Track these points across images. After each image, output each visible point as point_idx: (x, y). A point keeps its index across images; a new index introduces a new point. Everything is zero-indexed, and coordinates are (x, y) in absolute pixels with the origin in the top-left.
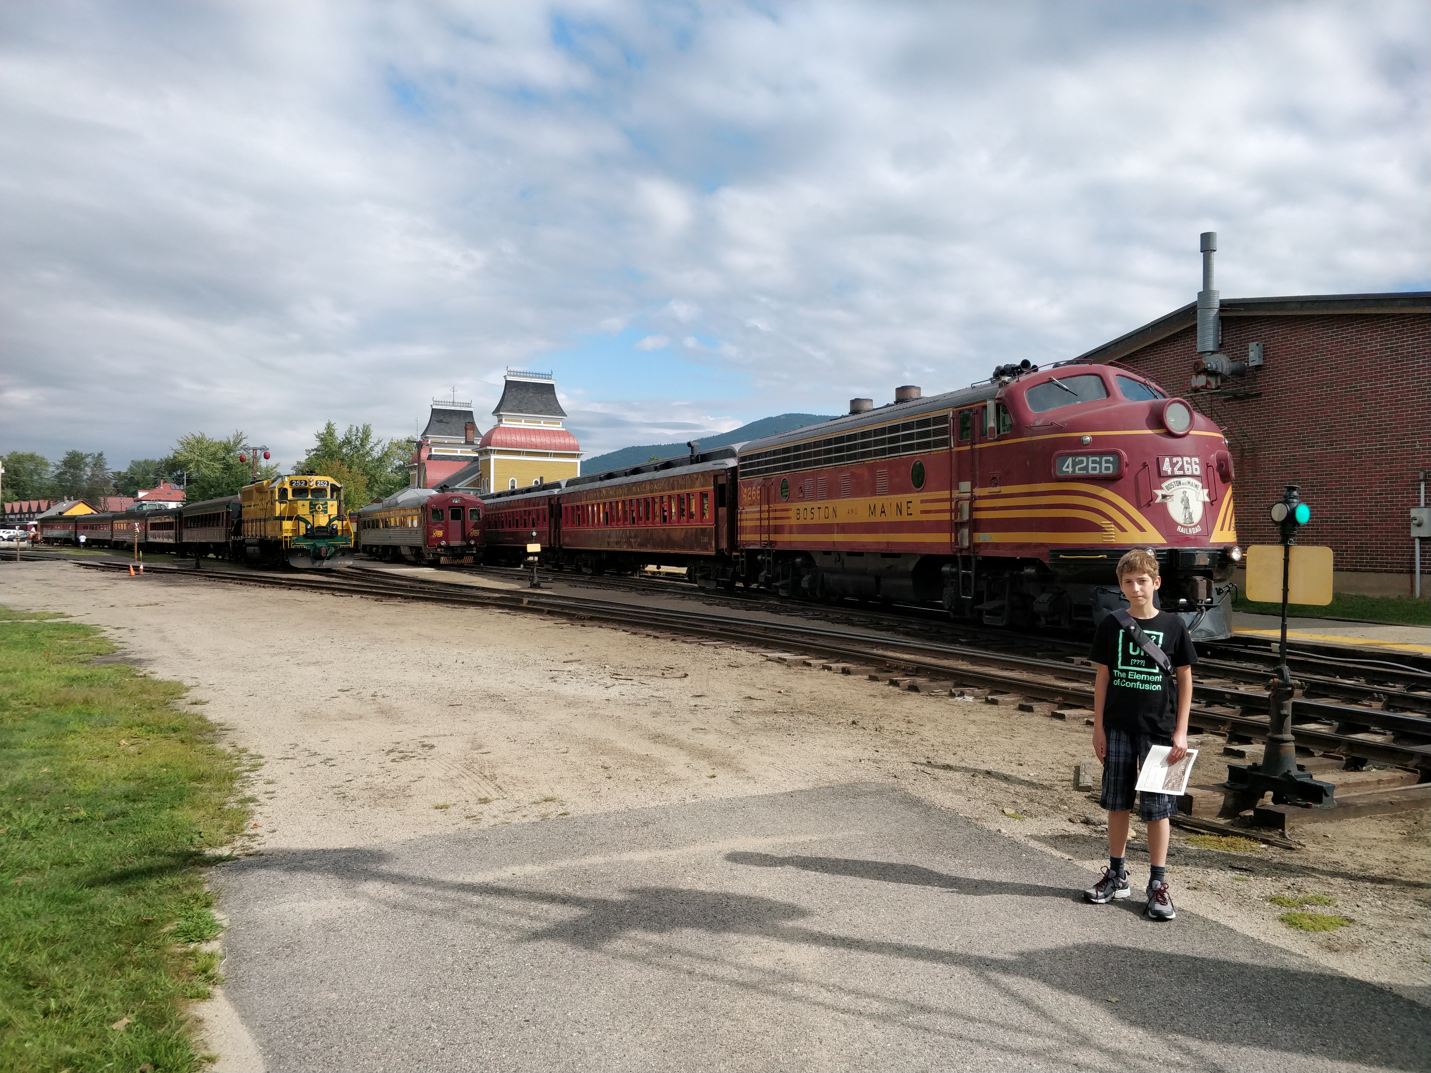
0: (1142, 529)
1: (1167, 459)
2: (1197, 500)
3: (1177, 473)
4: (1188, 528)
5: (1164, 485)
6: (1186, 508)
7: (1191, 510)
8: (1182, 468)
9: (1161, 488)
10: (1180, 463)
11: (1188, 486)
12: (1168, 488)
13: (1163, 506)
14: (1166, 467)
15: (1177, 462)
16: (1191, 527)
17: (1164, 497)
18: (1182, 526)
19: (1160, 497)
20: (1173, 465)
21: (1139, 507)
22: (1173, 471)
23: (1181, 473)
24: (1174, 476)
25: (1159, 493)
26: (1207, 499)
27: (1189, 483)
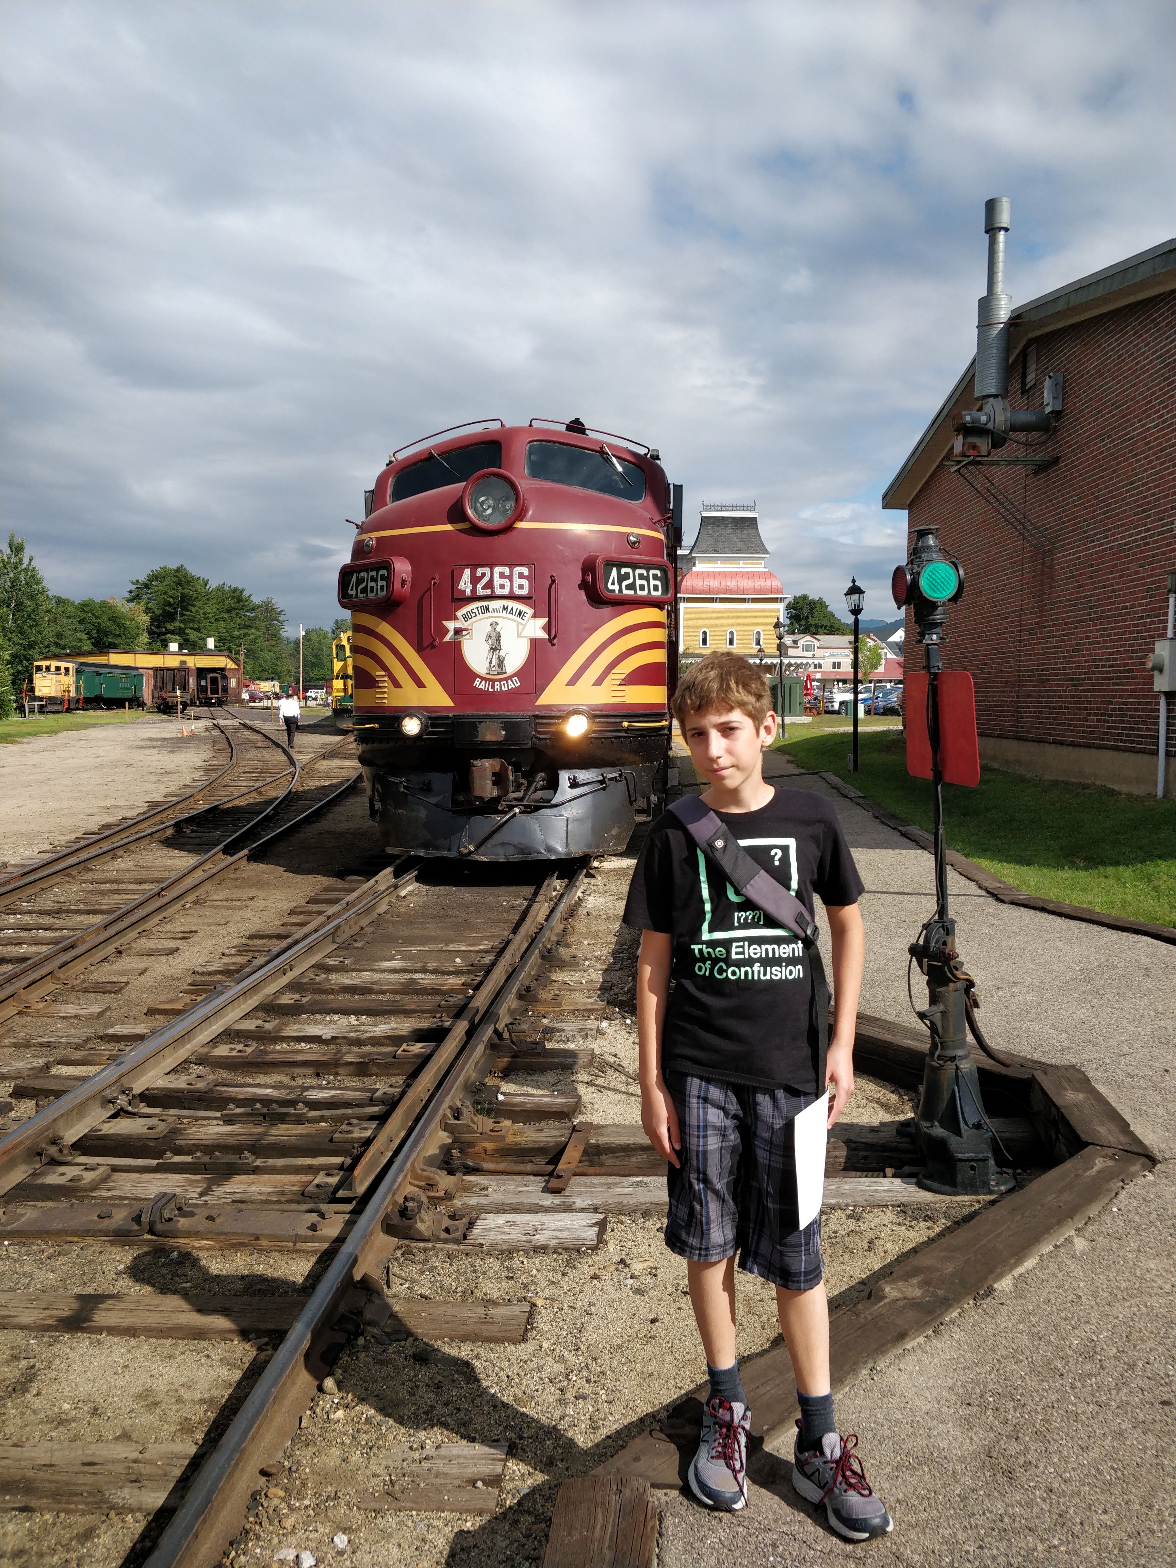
0: (420, 684)
1: (467, 572)
2: (519, 636)
3: (480, 592)
4: (493, 681)
5: (459, 614)
6: (495, 649)
7: (502, 653)
8: (490, 585)
9: (456, 618)
10: (488, 577)
11: (504, 614)
12: (466, 618)
13: (456, 646)
14: (465, 584)
15: (484, 575)
16: (500, 680)
17: (458, 632)
18: (482, 678)
19: (451, 633)
20: (475, 580)
21: (420, 649)
22: (474, 590)
23: (488, 592)
24: (475, 598)
25: (451, 625)
26: (544, 635)
27: (505, 608)
